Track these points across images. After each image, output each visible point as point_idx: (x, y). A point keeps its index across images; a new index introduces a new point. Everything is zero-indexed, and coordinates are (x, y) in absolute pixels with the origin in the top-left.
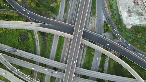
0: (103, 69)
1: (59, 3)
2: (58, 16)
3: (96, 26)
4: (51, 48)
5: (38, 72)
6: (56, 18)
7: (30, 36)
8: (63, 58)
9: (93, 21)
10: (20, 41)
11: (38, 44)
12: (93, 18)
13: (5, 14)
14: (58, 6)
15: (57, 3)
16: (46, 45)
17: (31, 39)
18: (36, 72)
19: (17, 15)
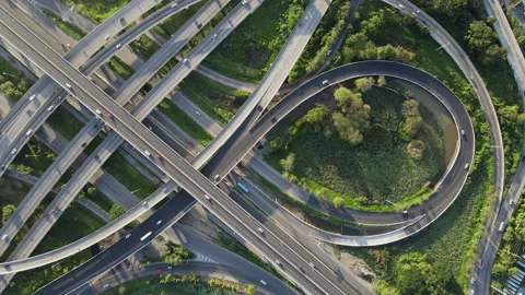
0: (88, 196)
1: (286, 175)
2: (260, 159)
3: (195, 231)
4: (198, 103)
5: (159, 47)
6: (260, 151)
7: (250, 71)
8: (161, 120)
9: (208, 231)
10: (251, 44)
11: (223, 80)
12: (215, 235)
13: (323, 45)
14: (281, 170)
15: (290, 173)
16: (211, 98)
17: (241, 71)
18: (163, 43)
19: (308, 69)
